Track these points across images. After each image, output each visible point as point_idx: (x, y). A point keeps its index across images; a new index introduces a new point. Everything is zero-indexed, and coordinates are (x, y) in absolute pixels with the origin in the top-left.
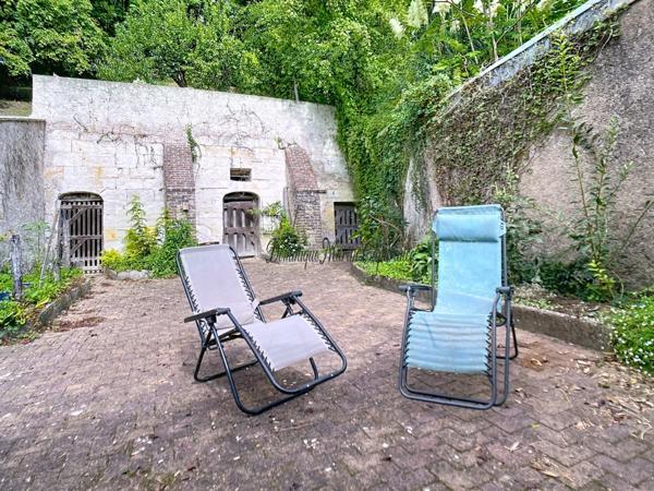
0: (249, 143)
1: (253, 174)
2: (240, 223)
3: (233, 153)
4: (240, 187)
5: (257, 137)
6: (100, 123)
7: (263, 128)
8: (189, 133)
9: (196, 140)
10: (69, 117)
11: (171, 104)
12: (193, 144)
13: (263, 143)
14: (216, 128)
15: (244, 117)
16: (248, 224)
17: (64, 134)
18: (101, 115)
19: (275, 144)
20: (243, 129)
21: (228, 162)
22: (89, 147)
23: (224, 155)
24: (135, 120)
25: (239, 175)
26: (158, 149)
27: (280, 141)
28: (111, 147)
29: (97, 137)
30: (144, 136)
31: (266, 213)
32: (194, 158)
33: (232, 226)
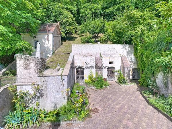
0: (113, 56)
1: (114, 62)
2: (110, 73)
3: (110, 58)
4: (111, 65)
6: (84, 54)
7: (116, 52)
8: (101, 54)
9: (102, 56)
10: (78, 52)
11: (97, 48)
12: (101, 56)
13: (116, 55)
14: (106, 53)
15: (112, 50)
16: (112, 74)
17: (77, 56)
18: (83, 52)
19: (119, 56)
20: (112, 52)
21: (109, 60)
22: (81, 58)
23: (108, 59)
24: (90, 52)
25: (110, 63)
26: (94, 58)
27: (120, 54)
28: (85, 58)
29: (83, 56)
30: (92, 55)
31: (117, 71)
32: (102, 60)
33: (108, 74)
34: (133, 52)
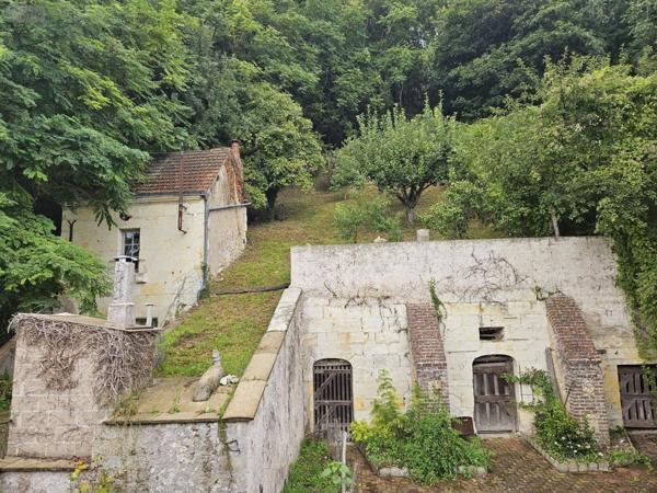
0: (500, 296)
1: (506, 333)
2: (492, 391)
3: (482, 310)
4: (491, 348)
5: (508, 288)
6: (348, 290)
7: (516, 276)
8: (432, 291)
9: (440, 298)
10: (320, 285)
11: (412, 260)
12: (437, 302)
13: (516, 294)
14: (461, 282)
15: (493, 266)
16: (502, 391)
17: (317, 301)
18: (347, 280)
19: (532, 297)
20: (492, 280)
21: (478, 320)
22: (337, 312)
23: (473, 312)
24: (378, 282)
25: (488, 334)
26: (402, 310)
27: (538, 290)
28: (356, 312)
29: (344, 302)
30: (388, 297)
31: (526, 380)
32: (439, 317)
33: (483, 393)
34: (615, 272)
